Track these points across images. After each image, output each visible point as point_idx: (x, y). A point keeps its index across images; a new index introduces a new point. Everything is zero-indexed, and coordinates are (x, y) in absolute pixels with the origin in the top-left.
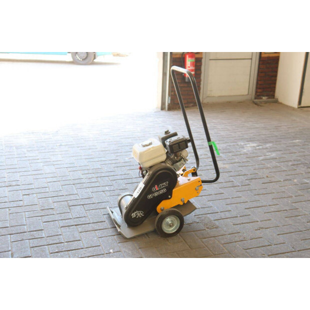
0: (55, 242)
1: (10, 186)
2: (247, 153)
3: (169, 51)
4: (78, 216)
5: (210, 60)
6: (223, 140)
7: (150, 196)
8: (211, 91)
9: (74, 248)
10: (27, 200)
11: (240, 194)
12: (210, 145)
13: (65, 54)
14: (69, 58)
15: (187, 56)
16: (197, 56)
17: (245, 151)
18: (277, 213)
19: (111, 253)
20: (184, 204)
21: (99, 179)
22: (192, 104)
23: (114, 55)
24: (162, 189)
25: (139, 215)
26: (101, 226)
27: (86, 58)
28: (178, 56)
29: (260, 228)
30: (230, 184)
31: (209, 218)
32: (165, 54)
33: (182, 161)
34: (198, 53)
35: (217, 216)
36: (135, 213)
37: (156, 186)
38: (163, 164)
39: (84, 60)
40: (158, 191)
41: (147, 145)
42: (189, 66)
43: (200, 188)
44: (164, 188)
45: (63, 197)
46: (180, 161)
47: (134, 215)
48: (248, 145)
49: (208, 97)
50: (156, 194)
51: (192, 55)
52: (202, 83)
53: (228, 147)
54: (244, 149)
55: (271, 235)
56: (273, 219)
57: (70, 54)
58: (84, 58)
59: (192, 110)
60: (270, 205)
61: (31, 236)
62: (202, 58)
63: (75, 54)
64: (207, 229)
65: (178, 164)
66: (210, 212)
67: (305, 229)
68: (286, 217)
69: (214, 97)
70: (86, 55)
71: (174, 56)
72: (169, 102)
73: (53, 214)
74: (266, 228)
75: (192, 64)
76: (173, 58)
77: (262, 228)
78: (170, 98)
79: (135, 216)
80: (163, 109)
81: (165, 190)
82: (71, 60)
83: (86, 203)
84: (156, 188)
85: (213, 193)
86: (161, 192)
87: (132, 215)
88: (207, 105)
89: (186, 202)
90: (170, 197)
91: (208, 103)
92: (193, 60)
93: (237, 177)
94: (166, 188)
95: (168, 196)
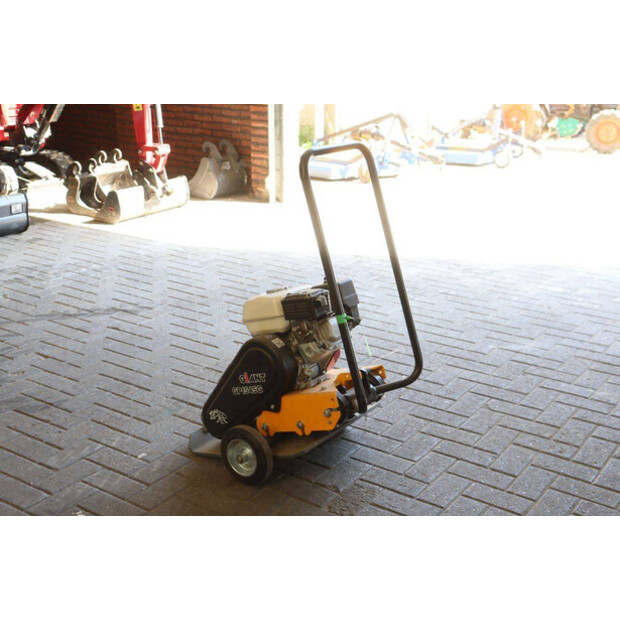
7: (236, 390)
19: (136, 457)
24: (256, 384)
25: (220, 418)
31: (372, 496)
33: (311, 345)
35: (393, 501)
36: (214, 411)
37: (246, 375)
40: (248, 385)
43: (335, 414)
44: (258, 384)
46: (307, 341)
50: (245, 390)
64: (323, 508)
79: (214, 418)
81: (260, 389)
84: (244, 378)
86: (254, 390)
87: (210, 413)
89: (306, 434)
90: (273, 407)
94: (261, 384)
95: (270, 405)
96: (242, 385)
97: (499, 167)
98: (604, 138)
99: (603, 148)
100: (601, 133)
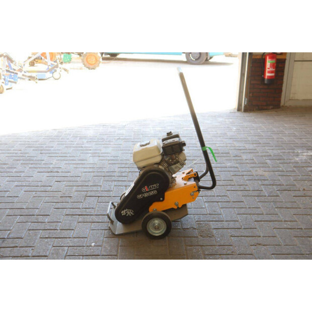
0: (52, 228)
1: (51, 172)
2: (299, 161)
3: (248, 51)
4: (87, 207)
5: (295, 61)
6: (282, 146)
7: (140, 196)
8: (295, 94)
9: (62, 237)
10: (55, 186)
11: (260, 205)
12: (204, 150)
13: (179, 54)
14: (183, 58)
15: (268, 57)
16: (279, 57)
17: (298, 159)
18: (287, 230)
19: (91, 246)
20: (178, 208)
21: (130, 174)
22: (271, 107)
23: (226, 56)
24: (153, 190)
25: (128, 213)
26: (100, 219)
27: (199, 58)
28: (258, 57)
29: (257, 244)
30: (256, 193)
31: (210, 226)
32: (244, 54)
33: (178, 165)
34: (281, 54)
35: (219, 225)
36: (125, 210)
37: (146, 187)
38: (156, 166)
39: (196, 60)
40: (148, 192)
41: (143, 146)
42: (269, 67)
43: (196, 193)
44: (154, 190)
45: (87, 187)
46: (175, 164)
47: (123, 213)
48: (305, 154)
49: (290, 100)
50: (146, 195)
51: (273, 55)
52: (284, 85)
53: (281, 154)
54: (297, 158)
55: (264, 254)
56: (278, 236)
57: (184, 54)
58: (197, 58)
59: (269, 113)
60: (285, 221)
61: (36, 219)
62: (285, 59)
63: (188, 54)
64: (199, 237)
65: (173, 167)
66: (214, 220)
67: (308, 253)
68: (296, 237)
69: (297, 100)
70: (198, 56)
71: (253, 57)
72: (246, 104)
73: (68, 202)
74: (264, 245)
75: (272, 65)
76: (253, 59)
77: (260, 244)
78: (246, 99)
79: (125, 214)
80: (239, 109)
81: (155, 192)
82: (185, 60)
83: (103, 195)
84: (146, 188)
85: (232, 200)
86: (152, 193)
87: (122, 212)
88: (288, 108)
89: (180, 207)
90: (161, 199)
91: (290, 106)
92: (274, 61)
93: (269, 186)
94: (156, 189)
95: (160, 198)
96: (143, 193)
97: (56, 79)
98: (90, 62)
99: (91, 67)
100: (89, 60)
